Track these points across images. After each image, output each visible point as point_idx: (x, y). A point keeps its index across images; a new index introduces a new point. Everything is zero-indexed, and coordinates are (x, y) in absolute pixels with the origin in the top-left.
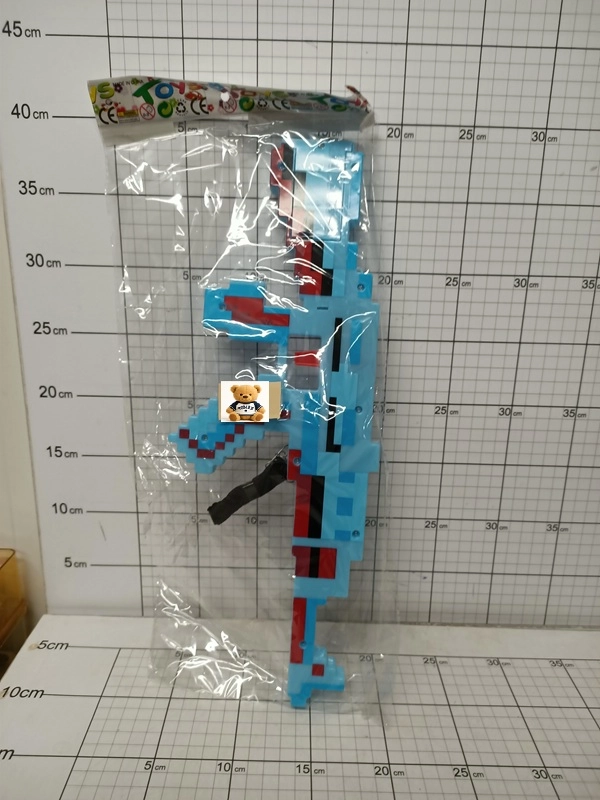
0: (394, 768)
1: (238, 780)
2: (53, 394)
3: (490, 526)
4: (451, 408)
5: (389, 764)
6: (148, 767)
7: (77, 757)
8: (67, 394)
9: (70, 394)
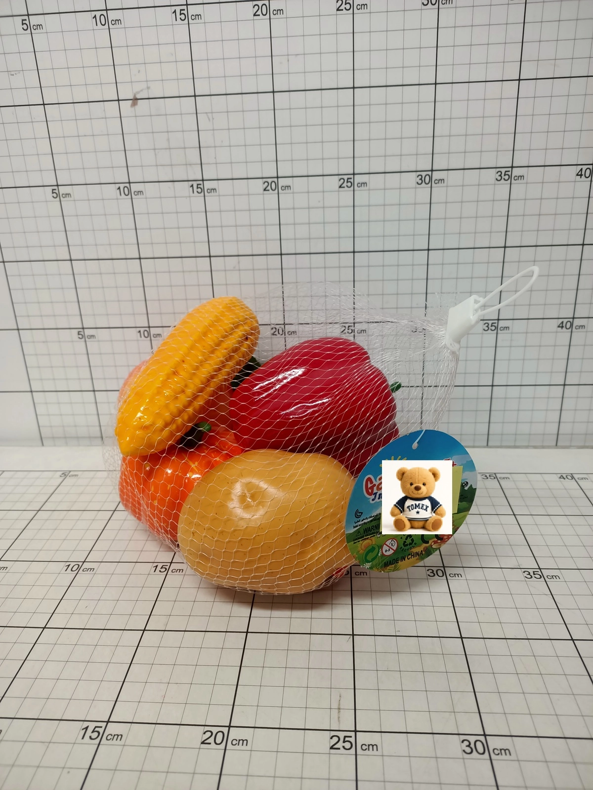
4: (358, 179)
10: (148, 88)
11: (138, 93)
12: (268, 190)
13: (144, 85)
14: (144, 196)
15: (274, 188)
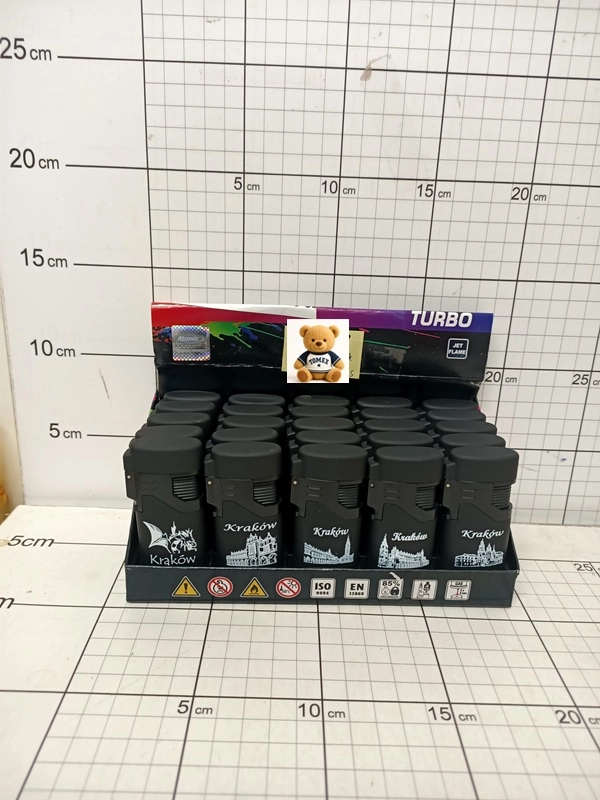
0: (586, 713)
1: (336, 729)
2: (30, 164)
5: (576, 706)
6: (183, 709)
7: (65, 692)
8: (50, 163)
9: (55, 163)
10: (388, 56)
11: (373, 61)
12: (518, 199)
13: (384, 52)
14: (356, 196)
15: (524, 197)
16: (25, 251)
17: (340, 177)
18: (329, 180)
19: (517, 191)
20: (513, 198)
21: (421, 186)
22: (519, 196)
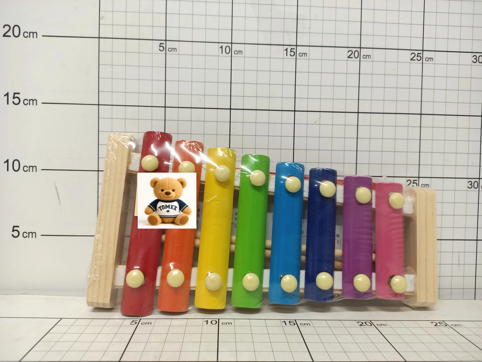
2: (16, 34)
3: (472, 185)
4: (426, 55)
8: (31, 34)
9: (35, 34)
12: (352, 58)
14: (243, 55)
15: (356, 56)
16: (7, 94)
17: (232, 43)
18: (224, 46)
19: (350, 52)
20: (349, 57)
21: (287, 49)
22: (352, 56)
